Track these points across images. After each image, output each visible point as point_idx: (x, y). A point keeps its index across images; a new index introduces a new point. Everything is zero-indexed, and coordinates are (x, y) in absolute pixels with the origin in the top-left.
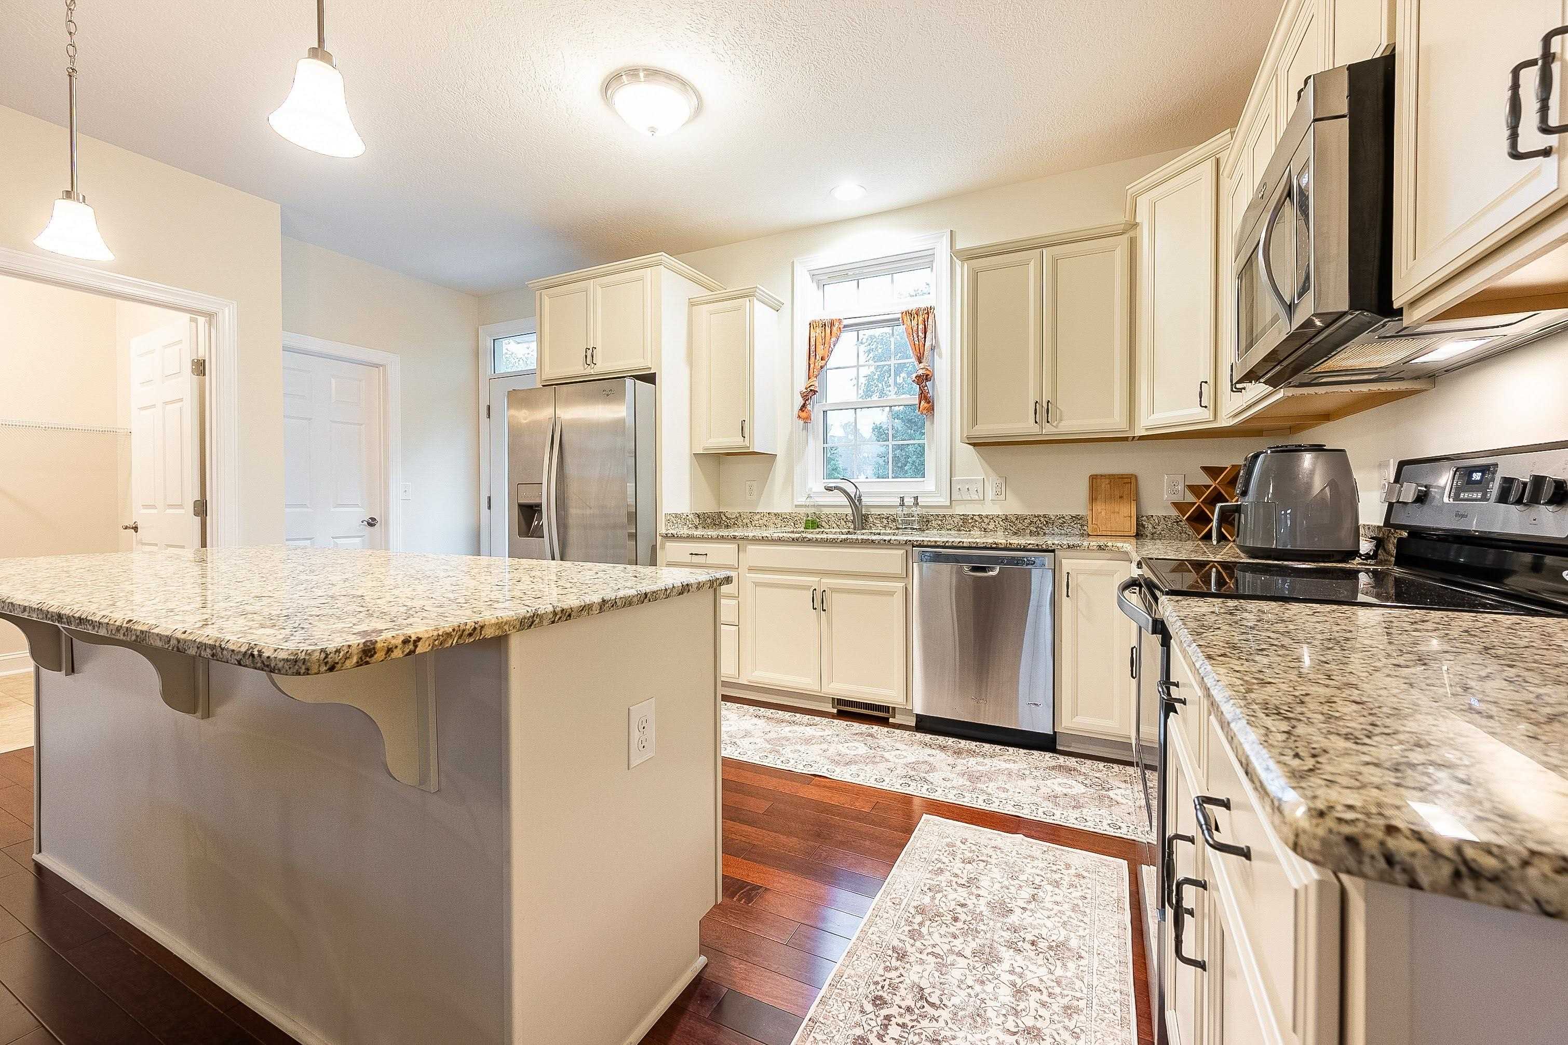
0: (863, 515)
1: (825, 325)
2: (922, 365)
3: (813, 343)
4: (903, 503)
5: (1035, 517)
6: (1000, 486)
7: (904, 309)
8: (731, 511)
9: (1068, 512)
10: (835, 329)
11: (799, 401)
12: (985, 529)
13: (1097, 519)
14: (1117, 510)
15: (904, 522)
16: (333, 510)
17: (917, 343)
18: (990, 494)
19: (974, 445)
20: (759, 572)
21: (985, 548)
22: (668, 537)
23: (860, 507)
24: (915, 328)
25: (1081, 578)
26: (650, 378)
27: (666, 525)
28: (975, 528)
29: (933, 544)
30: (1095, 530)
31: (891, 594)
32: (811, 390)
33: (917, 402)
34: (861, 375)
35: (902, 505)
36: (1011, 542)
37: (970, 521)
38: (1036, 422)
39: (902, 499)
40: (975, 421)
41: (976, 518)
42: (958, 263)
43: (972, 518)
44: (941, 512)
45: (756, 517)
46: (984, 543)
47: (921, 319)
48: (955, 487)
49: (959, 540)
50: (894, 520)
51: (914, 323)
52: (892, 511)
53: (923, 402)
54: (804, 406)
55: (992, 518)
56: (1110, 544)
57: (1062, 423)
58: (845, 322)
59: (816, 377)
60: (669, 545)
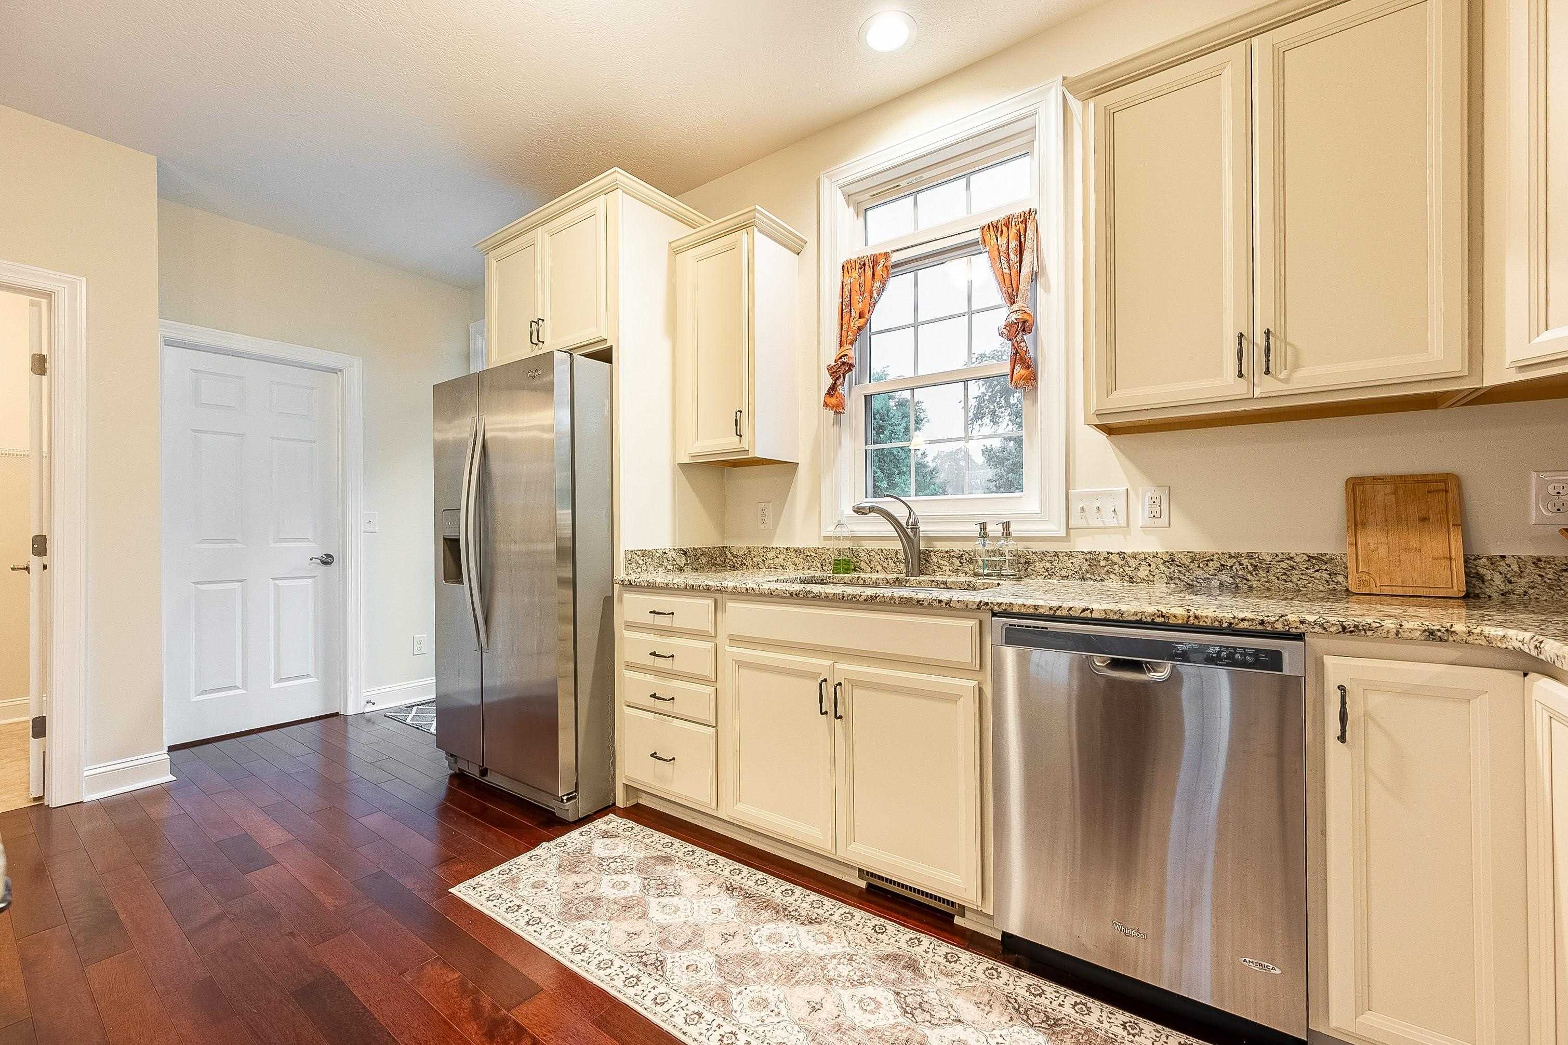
0: (920, 552)
1: (864, 265)
2: (1015, 307)
3: (846, 293)
4: (985, 534)
5: (1230, 557)
6: (1158, 502)
7: (985, 222)
8: (738, 545)
9: (1301, 547)
10: (879, 269)
11: (828, 381)
12: (1131, 578)
13: (1368, 562)
14: (1416, 545)
15: (986, 564)
16: (272, 545)
17: (1007, 271)
18: (1140, 515)
19: (1109, 430)
20: (747, 645)
21: (1139, 624)
22: (629, 586)
23: (915, 540)
24: (1004, 249)
25: (1375, 700)
26: (605, 356)
27: (626, 567)
28: (1112, 576)
29: (1031, 611)
30: (1366, 583)
31: (952, 698)
32: (844, 363)
33: (1007, 369)
34: (971, 395)
35: (984, 535)
36: (1199, 613)
37: (1103, 563)
38: (1240, 375)
39: (983, 526)
40: (1112, 385)
41: (1115, 558)
42: (1075, 105)
43: (1106, 559)
44: (1051, 547)
45: (771, 554)
46: (1136, 614)
47: (1013, 231)
48: (1075, 507)
49: (1083, 605)
50: (971, 561)
51: (1002, 240)
52: (968, 546)
53: (1017, 368)
54: (833, 388)
55: (1144, 559)
56: (1459, 627)
57: (1300, 374)
58: (895, 258)
59: (851, 344)
60: (628, 597)
